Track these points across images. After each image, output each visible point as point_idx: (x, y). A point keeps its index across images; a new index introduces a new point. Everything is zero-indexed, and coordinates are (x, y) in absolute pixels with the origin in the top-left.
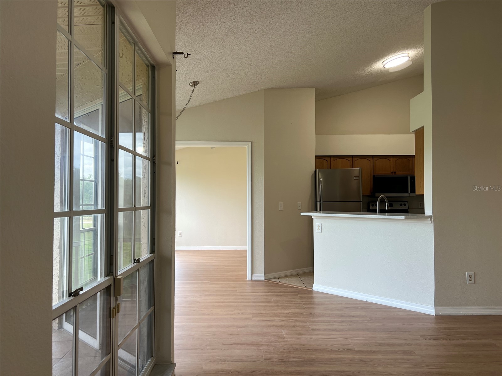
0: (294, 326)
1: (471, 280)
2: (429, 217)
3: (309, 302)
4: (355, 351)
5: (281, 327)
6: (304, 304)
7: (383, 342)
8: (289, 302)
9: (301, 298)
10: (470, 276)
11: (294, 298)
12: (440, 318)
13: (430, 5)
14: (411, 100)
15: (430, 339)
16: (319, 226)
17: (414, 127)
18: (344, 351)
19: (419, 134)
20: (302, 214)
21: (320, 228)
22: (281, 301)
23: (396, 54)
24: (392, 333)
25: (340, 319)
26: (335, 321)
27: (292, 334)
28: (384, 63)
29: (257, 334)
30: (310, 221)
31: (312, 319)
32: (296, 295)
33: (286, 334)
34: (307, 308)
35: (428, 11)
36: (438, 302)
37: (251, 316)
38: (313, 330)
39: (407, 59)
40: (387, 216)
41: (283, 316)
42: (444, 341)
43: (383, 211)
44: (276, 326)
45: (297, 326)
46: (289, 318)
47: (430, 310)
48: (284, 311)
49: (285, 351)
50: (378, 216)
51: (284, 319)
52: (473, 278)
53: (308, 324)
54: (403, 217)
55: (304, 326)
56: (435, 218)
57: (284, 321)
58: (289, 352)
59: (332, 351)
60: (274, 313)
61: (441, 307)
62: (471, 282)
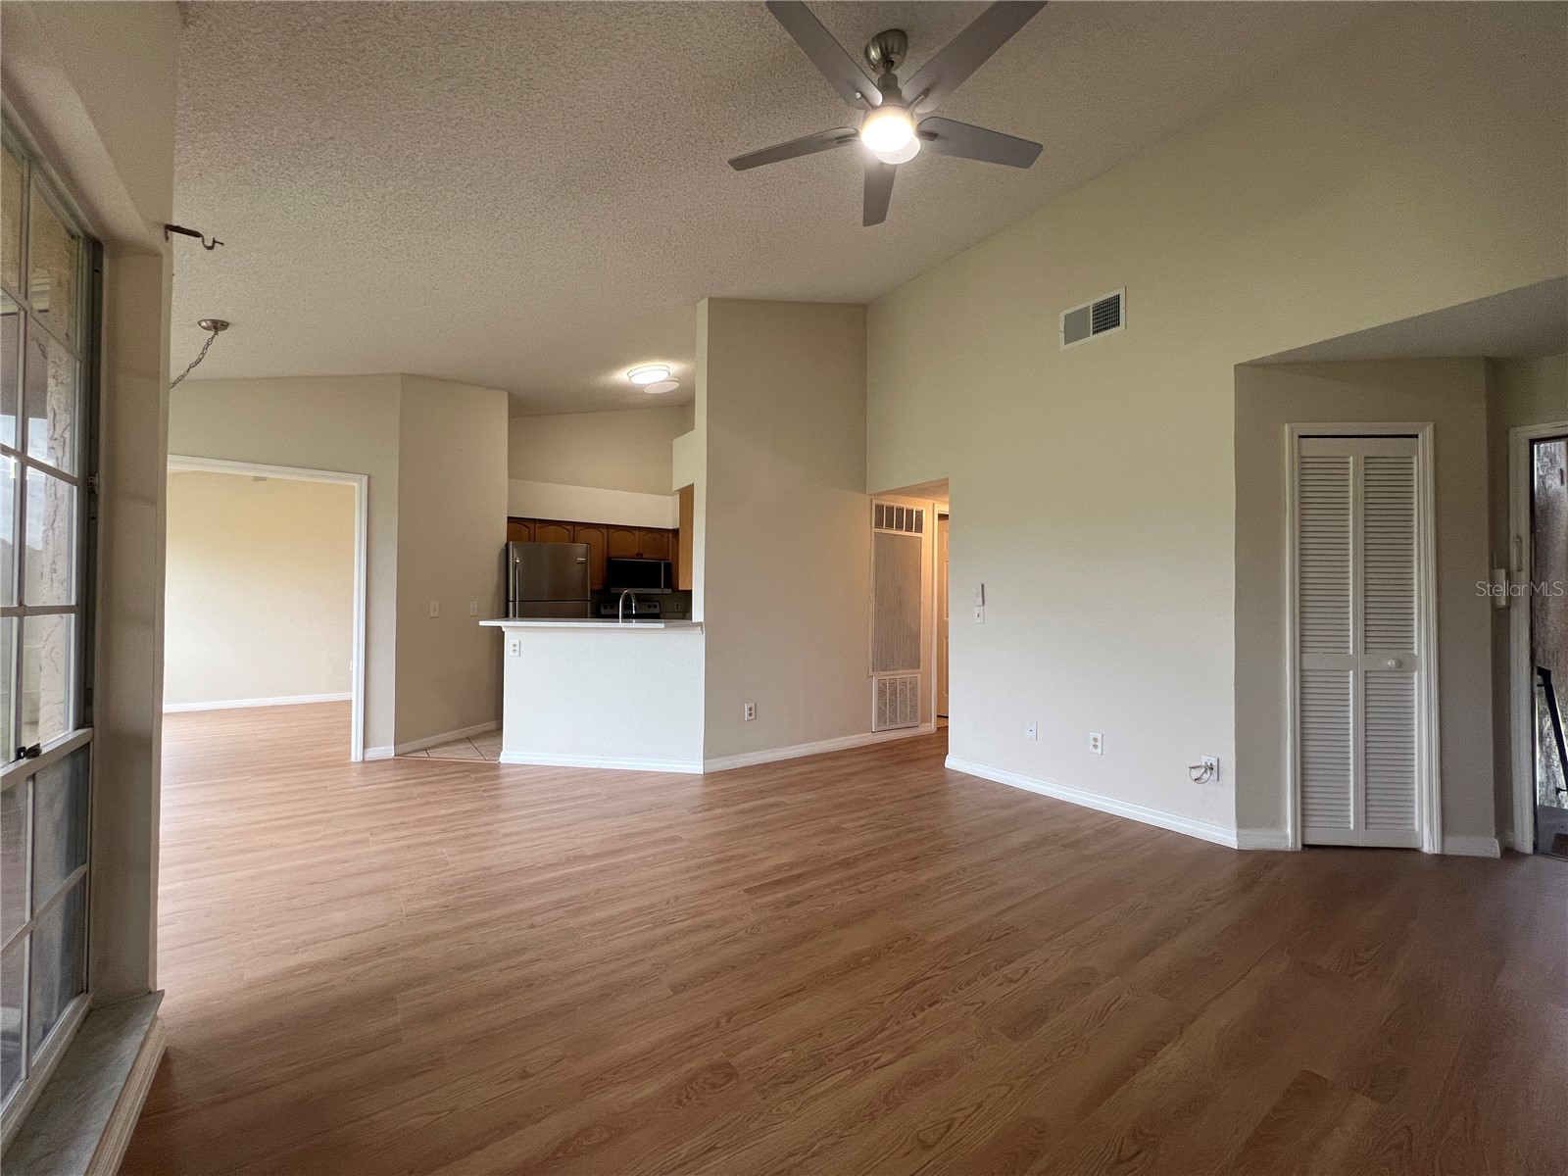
0: (466, 837)
1: (750, 715)
2: (699, 624)
3: (492, 785)
4: (589, 856)
5: (440, 842)
6: (484, 791)
7: (631, 831)
8: (451, 792)
9: (477, 780)
10: (750, 709)
11: (463, 784)
12: (710, 777)
13: (707, 299)
14: (676, 442)
15: (701, 812)
16: (515, 645)
17: (679, 484)
18: (568, 861)
19: (687, 495)
20: (482, 623)
21: (517, 648)
22: (435, 793)
23: (650, 364)
24: (645, 813)
25: (557, 807)
26: (547, 812)
27: (462, 853)
28: (631, 374)
29: (384, 868)
30: (498, 636)
31: (502, 816)
32: (468, 776)
33: (450, 855)
34: (491, 797)
35: (703, 305)
36: (708, 754)
37: (368, 834)
38: (505, 836)
39: (664, 376)
40: (634, 624)
41: (441, 822)
42: (719, 811)
43: (628, 617)
44: (427, 844)
45: (475, 835)
46: (455, 823)
47: (697, 768)
48: (443, 812)
49: (452, 888)
50: (620, 624)
51: (443, 826)
52: (753, 711)
53: (496, 826)
54: (662, 626)
55: (489, 833)
56: (707, 626)
57: (444, 831)
58: (463, 888)
59: (547, 867)
60: (421, 820)
61: (711, 760)
62: (750, 718)
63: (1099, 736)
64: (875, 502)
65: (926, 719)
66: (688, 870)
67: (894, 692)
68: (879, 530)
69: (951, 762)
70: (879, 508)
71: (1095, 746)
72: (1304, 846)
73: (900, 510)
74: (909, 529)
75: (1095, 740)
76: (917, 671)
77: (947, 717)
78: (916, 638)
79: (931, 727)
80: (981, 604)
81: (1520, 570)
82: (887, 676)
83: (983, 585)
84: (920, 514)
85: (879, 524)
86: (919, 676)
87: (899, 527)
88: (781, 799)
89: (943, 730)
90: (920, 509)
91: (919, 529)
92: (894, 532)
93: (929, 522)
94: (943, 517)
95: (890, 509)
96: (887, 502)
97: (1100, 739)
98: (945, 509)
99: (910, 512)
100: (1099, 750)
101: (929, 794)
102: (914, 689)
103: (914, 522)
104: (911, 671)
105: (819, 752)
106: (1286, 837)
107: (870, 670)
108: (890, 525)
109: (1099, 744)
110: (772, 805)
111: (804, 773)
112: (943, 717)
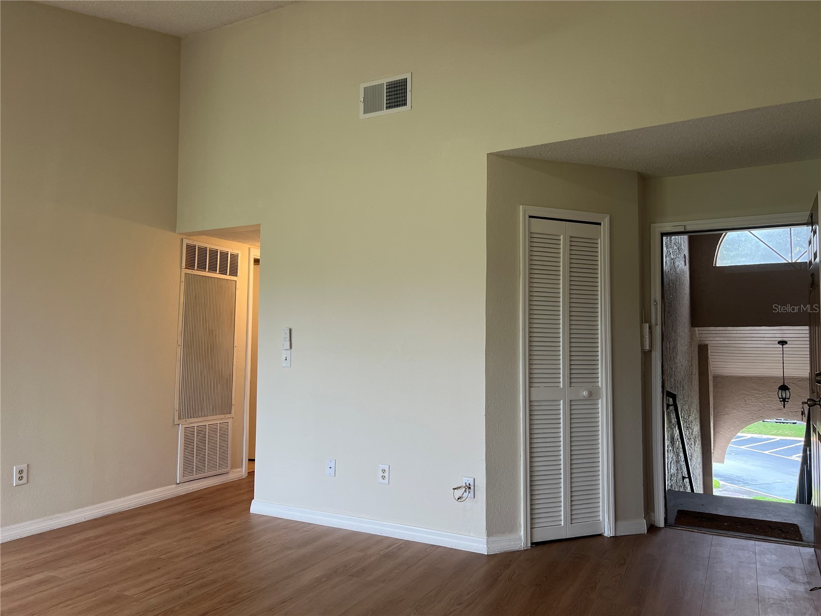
1: (21, 478)
10: (21, 472)
52: (24, 475)
62: (21, 482)
63: (386, 468)
64: (185, 242)
65: (236, 465)
67: (202, 441)
68: (189, 271)
69: (257, 507)
70: (191, 249)
71: (383, 477)
72: (532, 544)
73: (214, 253)
74: (223, 271)
75: (384, 471)
76: (228, 416)
77: (254, 460)
78: (228, 382)
79: (243, 472)
80: (288, 348)
81: (656, 325)
82: (196, 422)
83: (290, 330)
84: (235, 257)
85: (190, 265)
86: (230, 421)
87: (213, 269)
88: (53, 574)
89: (251, 474)
90: (235, 252)
91: (234, 272)
92: (206, 274)
93: (245, 266)
94: (257, 261)
95: (203, 251)
96: (200, 242)
97: (387, 470)
98: (256, 253)
99: (224, 255)
100: (386, 481)
101: (228, 542)
102: (224, 436)
103: (229, 265)
104: (223, 416)
105: (110, 513)
106: (519, 540)
107: (176, 418)
108: (202, 267)
109: (386, 475)
110: (40, 583)
111: (87, 539)
112: (252, 460)
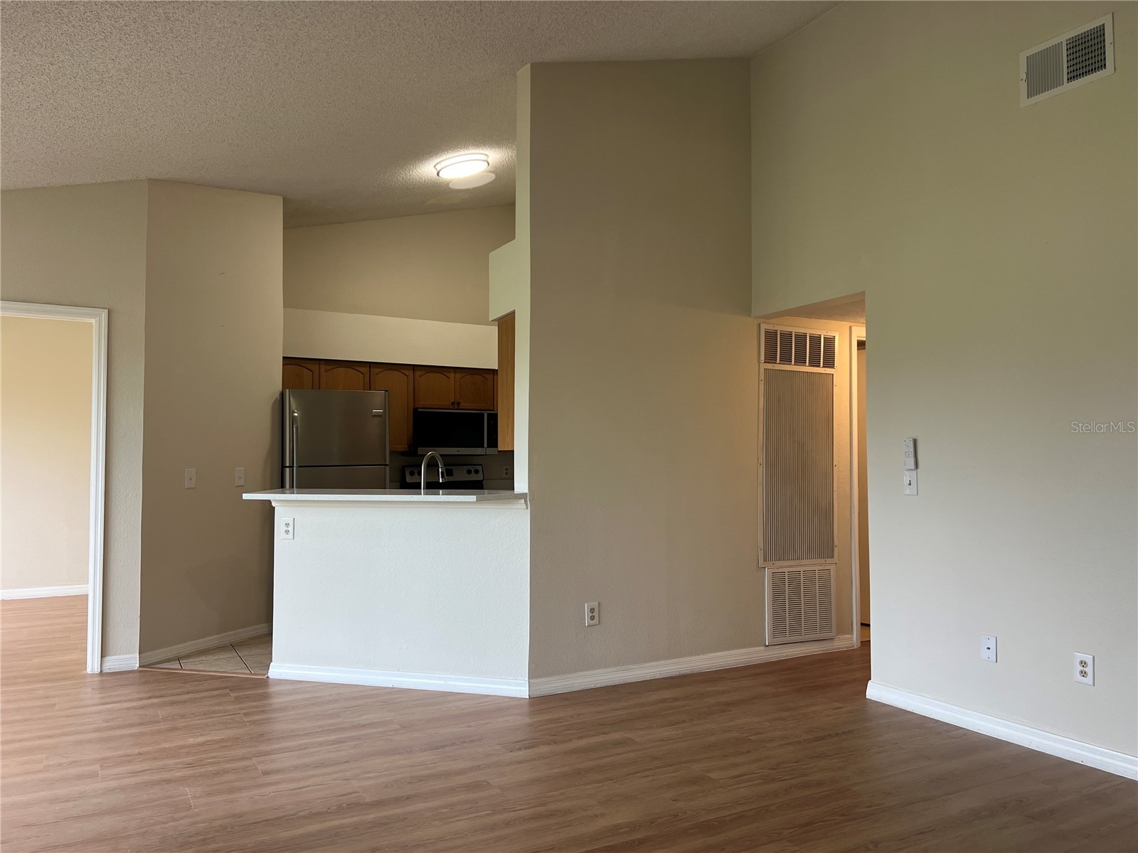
0: (217, 774)
1: (592, 618)
2: (523, 496)
3: (257, 707)
4: (367, 804)
5: (182, 780)
6: (246, 714)
7: (426, 772)
8: (205, 714)
9: (238, 700)
10: (592, 610)
11: (219, 704)
12: (538, 703)
13: (529, 65)
14: (492, 254)
15: (519, 749)
16: (287, 525)
17: (497, 311)
18: (341, 810)
19: (506, 325)
20: (246, 496)
21: (291, 529)
22: (183, 716)
23: (462, 152)
24: (447, 749)
25: (333, 737)
26: (320, 744)
27: (210, 794)
28: (439, 167)
29: (113, 811)
30: (268, 511)
31: (264, 748)
32: (227, 695)
33: (195, 797)
34: (254, 723)
35: (525, 73)
36: (536, 671)
37: (97, 767)
38: (266, 773)
39: (482, 167)
40: (441, 497)
41: (188, 754)
42: (543, 749)
43: (433, 486)
44: (168, 781)
45: (225, 772)
46: (204, 756)
47: (519, 688)
48: (191, 741)
49: (192, 840)
50: (423, 497)
51: (190, 759)
52: (596, 614)
53: (255, 760)
54: (473, 498)
55: (245, 769)
56: (533, 498)
57: (190, 765)
58: (204, 840)
59: (312, 816)
60: (164, 750)
61: (540, 680)
62: (592, 623)
63: (1089, 659)
64: (764, 327)
65: (844, 629)
66: (493, 827)
67: (796, 590)
68: (770, 366)
69: (875, 691)
70: (771, 336)
71: (1084, 674)
73: (801, 338)
74: (815, 363)
75: (1083, 664)
76: (829, 560)
77: (869, 625)
78: (826, 514)
79: (854, 639)
80: (913, 467)
82: (786, 567)
83: (915, 442)
84: (830, 342)
85: (770, 358)
86: (832, 568)
87: (800, 360)
88: (628, 735)
89: (866, 644)
90: (831, 334)
91: (830, 362)
92: (792, 367)
93: (845, 354)
94: (861, 345)
95: (787, 337)
96: (782, 326)
97: (1090, 662)
98: (860, 332)
99: (815, 340)
100: (1089, 680)
101: (837, 734)
102: (825, 587)
103: (823, 353)
104: (822, 561)
105: (688, 672)
107: (761, 558)
108: (786, 359)
109: (1089, 669)
110: (617, 744)
111: (664, 701)
112: (866, 625)
